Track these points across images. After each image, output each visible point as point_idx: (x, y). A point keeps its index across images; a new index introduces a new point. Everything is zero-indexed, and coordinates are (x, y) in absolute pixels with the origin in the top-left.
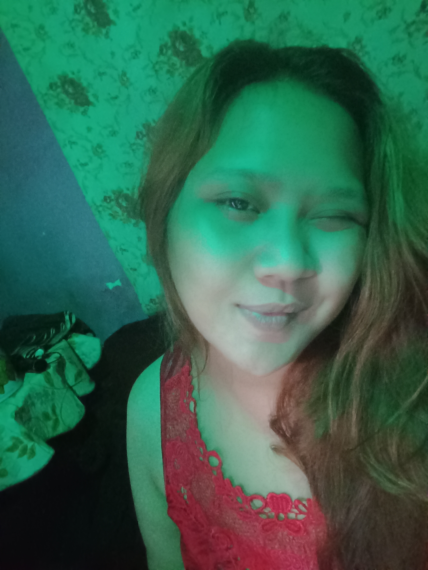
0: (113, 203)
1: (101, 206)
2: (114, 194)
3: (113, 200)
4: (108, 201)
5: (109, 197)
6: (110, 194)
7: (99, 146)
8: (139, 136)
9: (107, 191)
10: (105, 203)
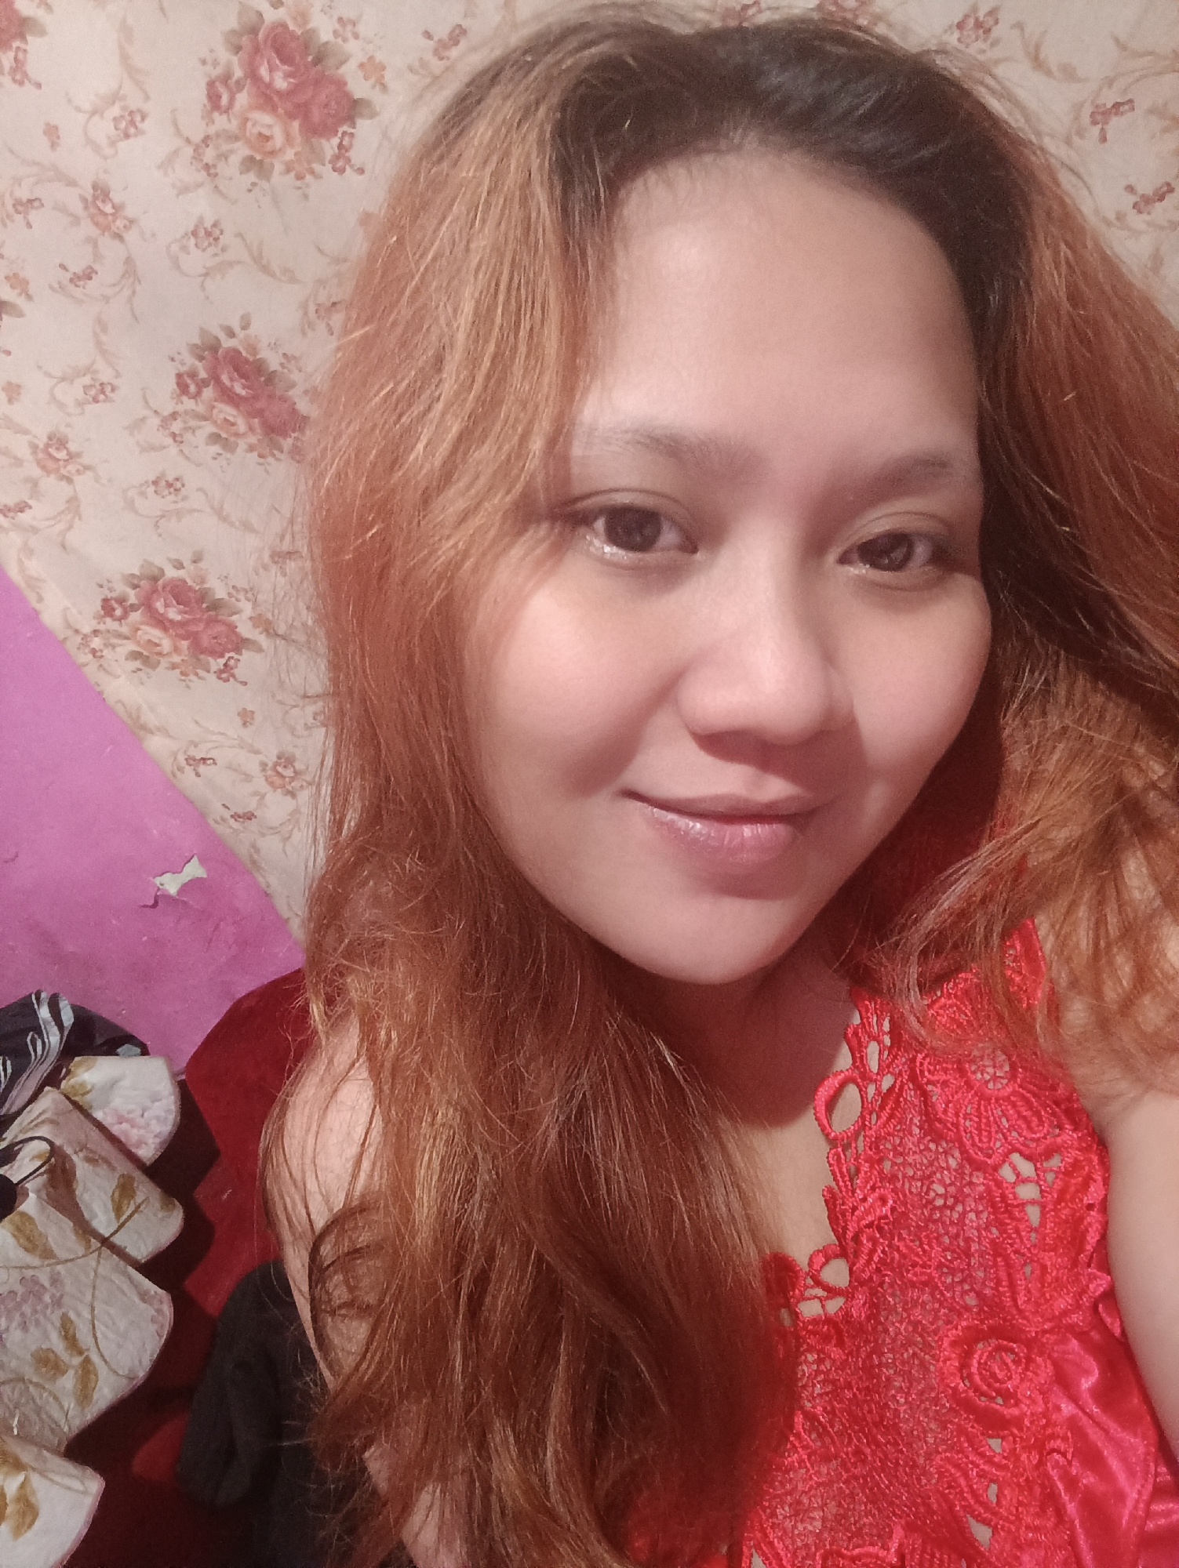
0: (135, 617)
1: (96, 632)
2: (135, 587)
3: (133, 608)
4: (118, 612)
5: (121, 601)
6: (121, 588)
7: (57, 441)
8: (187, 386)
9: (109, 581)
10: (108, 620)
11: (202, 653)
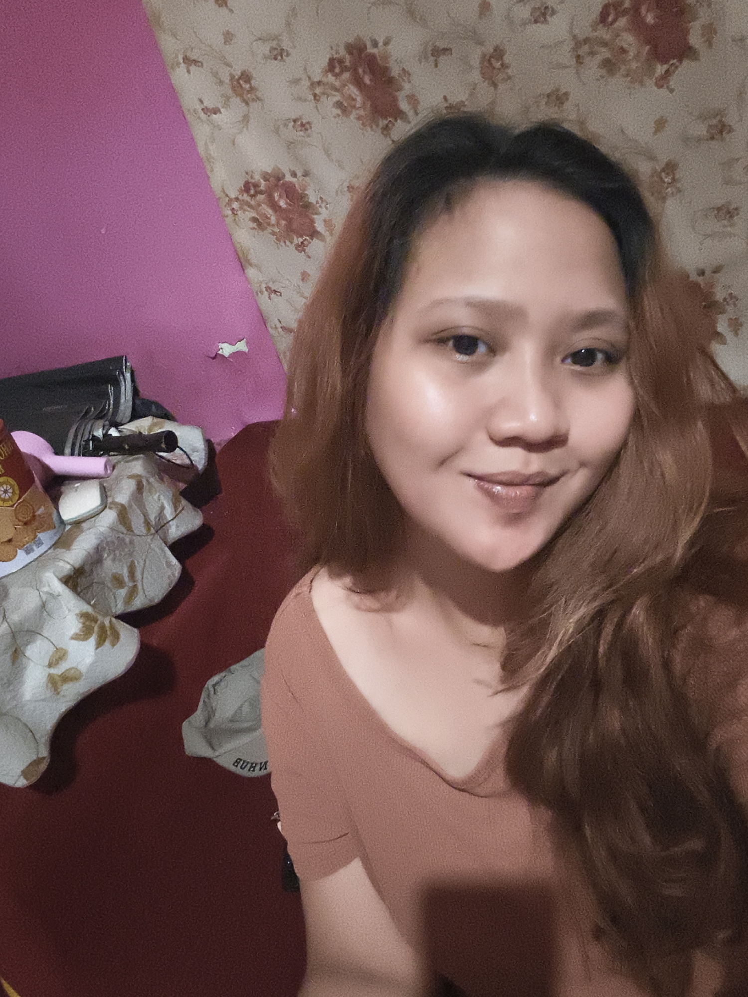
0: (261, 197)
1: (237, 199)
2: (266, 180)
3: (261, 192)
4: (252, 192)
5: (256, 186)
6: (257, 177)
7: (246, 77)
8: (334, 67)
9: (252, 172)
10: (245, 195)
11: (292, 231)
